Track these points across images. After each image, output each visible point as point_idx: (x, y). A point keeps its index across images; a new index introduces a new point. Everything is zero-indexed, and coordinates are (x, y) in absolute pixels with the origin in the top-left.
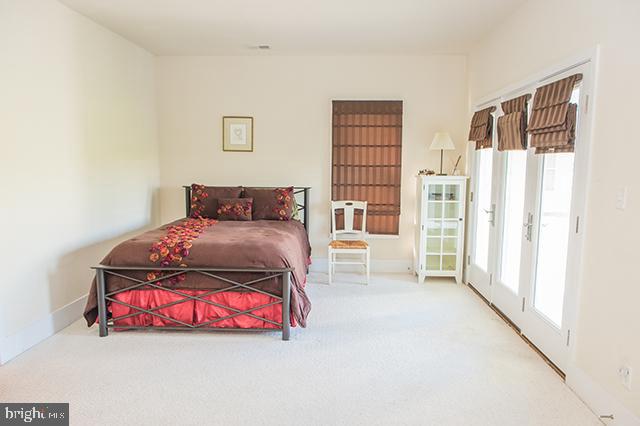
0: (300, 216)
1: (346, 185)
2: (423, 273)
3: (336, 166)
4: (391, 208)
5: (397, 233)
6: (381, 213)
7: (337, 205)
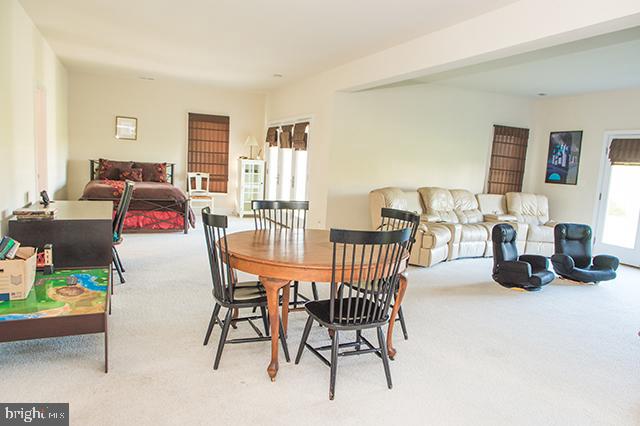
1: (196, 163)
2: (242, 213)
3: (191, 151)
4: (223, 177)
5: (226, 192)
6: (217, 180)
7: (191, 175)
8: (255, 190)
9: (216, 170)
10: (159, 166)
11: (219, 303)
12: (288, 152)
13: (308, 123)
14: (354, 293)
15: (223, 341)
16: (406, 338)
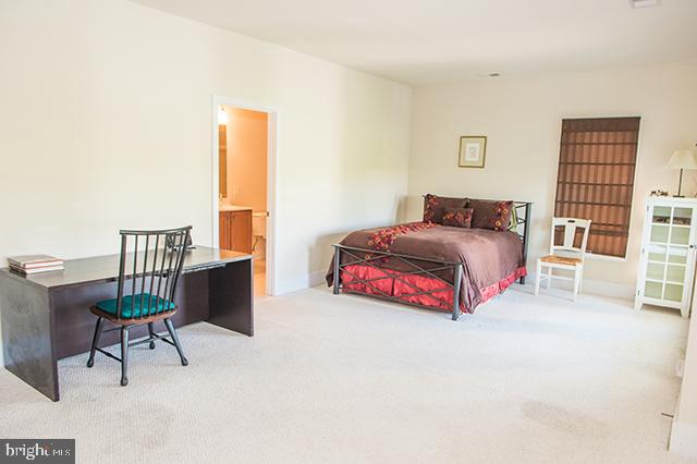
1: (570, 203)
2: (641, 299)
3: (561, 183)
4: (619, 229)
5: (624, 256)
6: (606, 233)
7: (558, 221)
9: (608, 216)
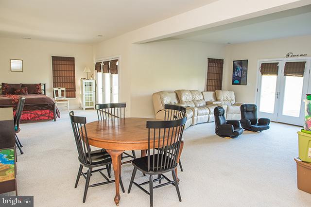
0: (43, 93)
1: (58, 83)
2: (85, 107)
3: (54, 77)
4: (73, 90)
5: (75, 97)
6: (69, 91)
7: (55, 89)
8: (91, 95)
9: (69, 86)
10: (37, 85)
11: (82, 164)
12: (107, 75)
13: (118, 60)
14: (156, 152)
15: (87, 186)
16: (182, 171)
